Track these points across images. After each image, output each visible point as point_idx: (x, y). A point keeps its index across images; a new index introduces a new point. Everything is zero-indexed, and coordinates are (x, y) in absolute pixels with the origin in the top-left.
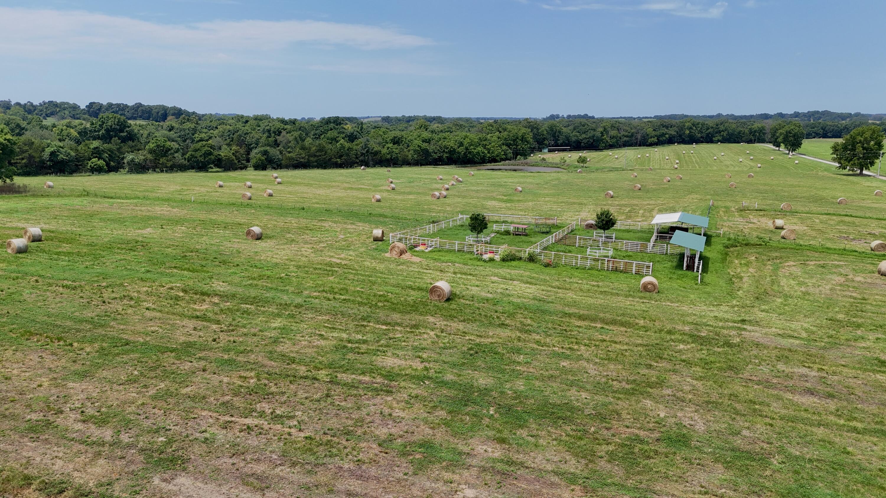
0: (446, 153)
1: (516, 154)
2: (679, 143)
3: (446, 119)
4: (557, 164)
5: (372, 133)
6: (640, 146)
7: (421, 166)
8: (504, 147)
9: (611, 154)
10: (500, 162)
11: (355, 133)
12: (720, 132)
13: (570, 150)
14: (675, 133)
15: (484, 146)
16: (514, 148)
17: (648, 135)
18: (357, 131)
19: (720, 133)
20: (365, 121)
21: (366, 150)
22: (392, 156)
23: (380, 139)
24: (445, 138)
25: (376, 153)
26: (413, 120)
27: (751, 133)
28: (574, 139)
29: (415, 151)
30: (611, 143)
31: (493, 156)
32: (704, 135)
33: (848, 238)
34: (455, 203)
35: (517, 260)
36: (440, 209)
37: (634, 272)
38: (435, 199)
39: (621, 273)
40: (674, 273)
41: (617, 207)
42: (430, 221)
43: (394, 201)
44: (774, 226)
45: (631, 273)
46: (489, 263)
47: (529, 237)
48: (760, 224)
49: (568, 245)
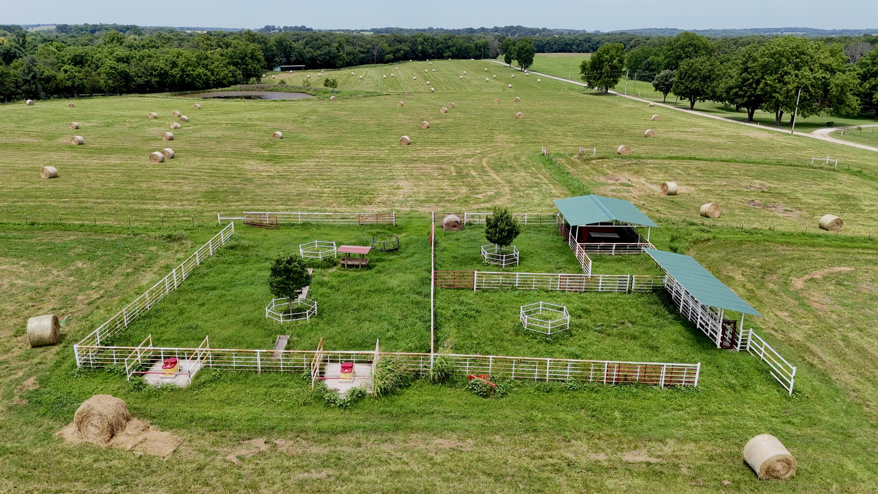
0: (155, 76)
1: (248, 76)
2: (414, 59)
3: (143, 29)
4: (300, 88)
5: (40, 50)
6: (377, 63)
7: (121, 94)
8: (232, 68)
9: (353, 73)
10: (229, 86)
11: (13, 50)
12: (449, 47)
13: (306, 69)
14: (409, 49)
15: (206, 67)
16: (244, 69)
17: (384, 51)
18: (16, 48)
19: (449, 48)
20: (30, 30)
21: (31, 75)
22: (74, 83)
23: (52, 59)
24: (149, 56)
25: (48, 79)
26: (100, 30)
27: (476, 49)
28: (308, 56)
29: (108, 74)
30: (348, 60)
31: (218, 79)
32: (435, 51)
33: (759, 205)
34: (193, 170)
35: (413, 384)
36: (171, 188)
37: (663, 383)
38: (156, 163)
39: (637, 388)
40: (717, 367)
41: (434, 165)
42: (162, 236)
43: (84, 174)
44: (665, 191)
45: (655, 385)
46: (357, 411)
47: (377, 273)
48: (638, 186)
49: (457, 289)
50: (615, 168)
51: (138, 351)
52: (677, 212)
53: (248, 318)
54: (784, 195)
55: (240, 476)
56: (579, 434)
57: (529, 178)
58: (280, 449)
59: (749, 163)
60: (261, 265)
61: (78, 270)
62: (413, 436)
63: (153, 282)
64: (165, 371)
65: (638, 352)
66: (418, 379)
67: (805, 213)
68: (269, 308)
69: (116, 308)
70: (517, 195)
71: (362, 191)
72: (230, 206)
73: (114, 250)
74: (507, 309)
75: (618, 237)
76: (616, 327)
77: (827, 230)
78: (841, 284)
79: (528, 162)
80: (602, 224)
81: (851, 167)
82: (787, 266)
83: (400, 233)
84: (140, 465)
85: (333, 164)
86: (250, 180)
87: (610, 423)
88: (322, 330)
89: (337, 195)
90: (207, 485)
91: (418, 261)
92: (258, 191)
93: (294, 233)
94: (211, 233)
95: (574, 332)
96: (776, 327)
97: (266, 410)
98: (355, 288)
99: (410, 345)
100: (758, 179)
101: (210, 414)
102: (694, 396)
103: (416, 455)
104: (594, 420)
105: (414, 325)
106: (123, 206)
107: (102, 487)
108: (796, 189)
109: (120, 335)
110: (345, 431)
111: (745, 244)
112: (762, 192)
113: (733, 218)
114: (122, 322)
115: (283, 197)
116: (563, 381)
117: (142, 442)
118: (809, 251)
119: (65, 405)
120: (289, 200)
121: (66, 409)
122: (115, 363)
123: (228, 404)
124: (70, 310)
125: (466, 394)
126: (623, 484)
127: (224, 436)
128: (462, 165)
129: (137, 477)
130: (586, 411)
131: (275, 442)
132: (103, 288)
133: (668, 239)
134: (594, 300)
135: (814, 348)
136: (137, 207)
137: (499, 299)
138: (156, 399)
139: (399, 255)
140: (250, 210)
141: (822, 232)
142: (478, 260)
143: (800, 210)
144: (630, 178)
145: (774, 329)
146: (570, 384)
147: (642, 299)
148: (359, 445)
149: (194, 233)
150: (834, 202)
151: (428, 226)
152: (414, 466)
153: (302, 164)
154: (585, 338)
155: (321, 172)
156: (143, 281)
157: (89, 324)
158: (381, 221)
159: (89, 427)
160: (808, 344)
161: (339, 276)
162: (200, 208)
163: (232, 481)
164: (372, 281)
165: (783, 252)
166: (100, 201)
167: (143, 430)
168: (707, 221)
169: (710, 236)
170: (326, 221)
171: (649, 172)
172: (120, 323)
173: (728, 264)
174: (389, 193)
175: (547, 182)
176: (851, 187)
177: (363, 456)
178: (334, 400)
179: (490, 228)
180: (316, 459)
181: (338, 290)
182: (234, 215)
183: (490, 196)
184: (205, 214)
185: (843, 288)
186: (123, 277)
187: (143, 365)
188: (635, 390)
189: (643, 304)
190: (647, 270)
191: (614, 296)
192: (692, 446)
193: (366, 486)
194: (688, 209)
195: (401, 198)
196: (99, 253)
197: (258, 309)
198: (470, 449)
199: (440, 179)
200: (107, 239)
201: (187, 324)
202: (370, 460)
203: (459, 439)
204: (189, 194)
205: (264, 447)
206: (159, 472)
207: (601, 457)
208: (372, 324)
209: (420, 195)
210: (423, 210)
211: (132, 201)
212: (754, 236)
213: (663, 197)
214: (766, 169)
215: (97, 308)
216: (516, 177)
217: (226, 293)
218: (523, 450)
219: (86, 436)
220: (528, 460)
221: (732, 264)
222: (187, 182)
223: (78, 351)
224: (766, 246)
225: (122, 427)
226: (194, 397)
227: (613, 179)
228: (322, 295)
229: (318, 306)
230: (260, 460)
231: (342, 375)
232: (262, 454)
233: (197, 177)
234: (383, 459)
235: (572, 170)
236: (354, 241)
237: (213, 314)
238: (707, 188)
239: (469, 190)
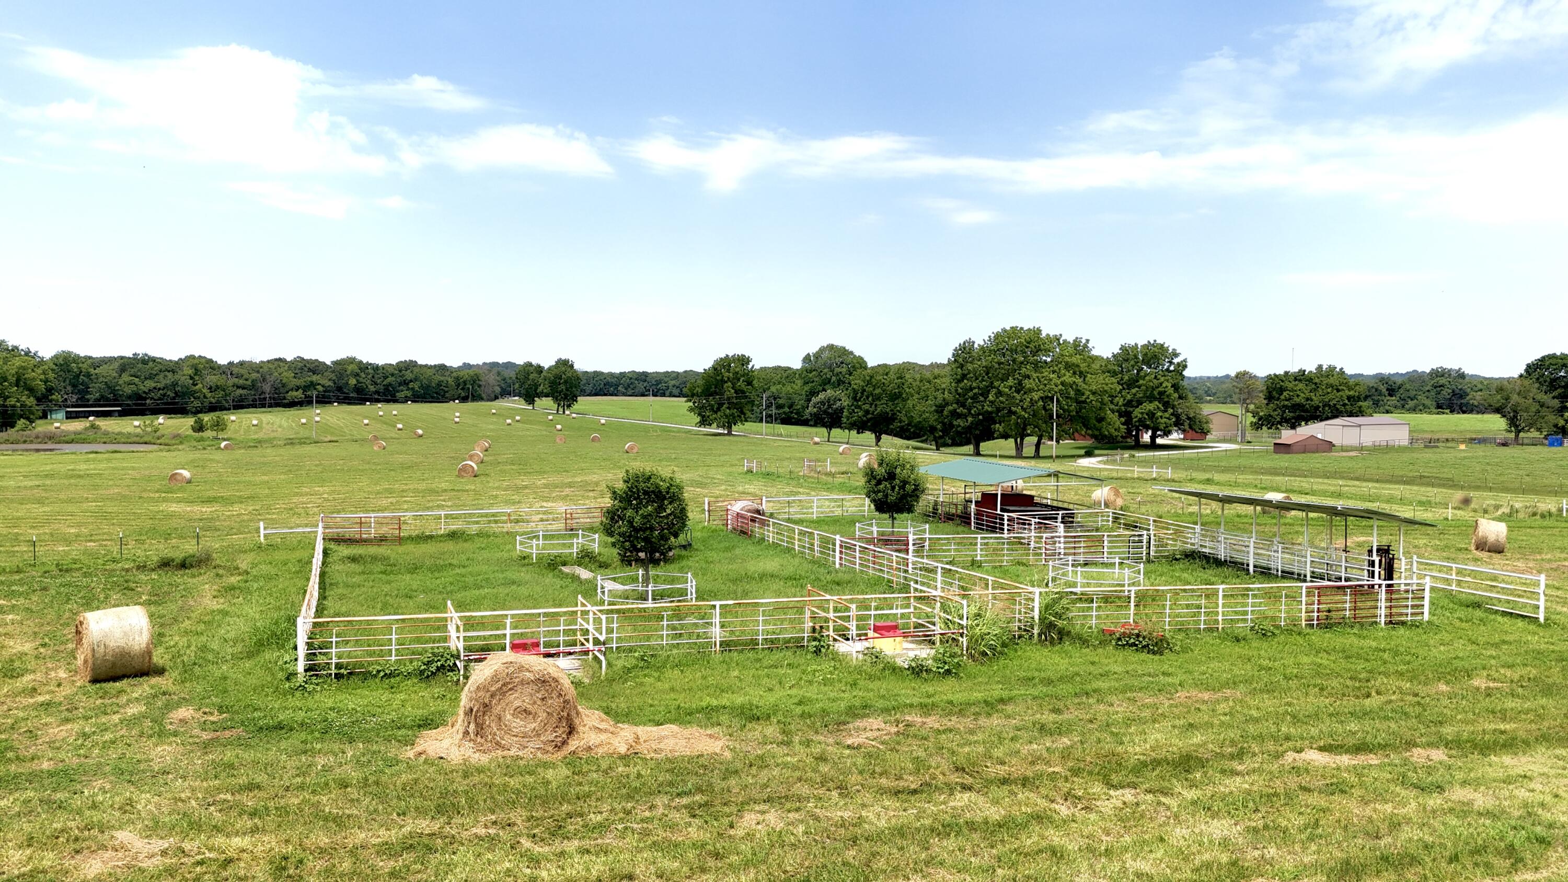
2: (340, 402)
4: (138, 436)
6: (270, 406)
12: (406, 383)
13: (121, 414)
14: (331, 383)
19: (408, 384)
28: (128, 390)
30: (213, 400)
32: (381, 388)
37: (1383, 619)
45: (1372, 623)
117: (635, 742)
122: (393, 658)
159: (508, 718)
170: (496, 527)
205: (892, 728)
219: (499, 745)
225: (579, 716)
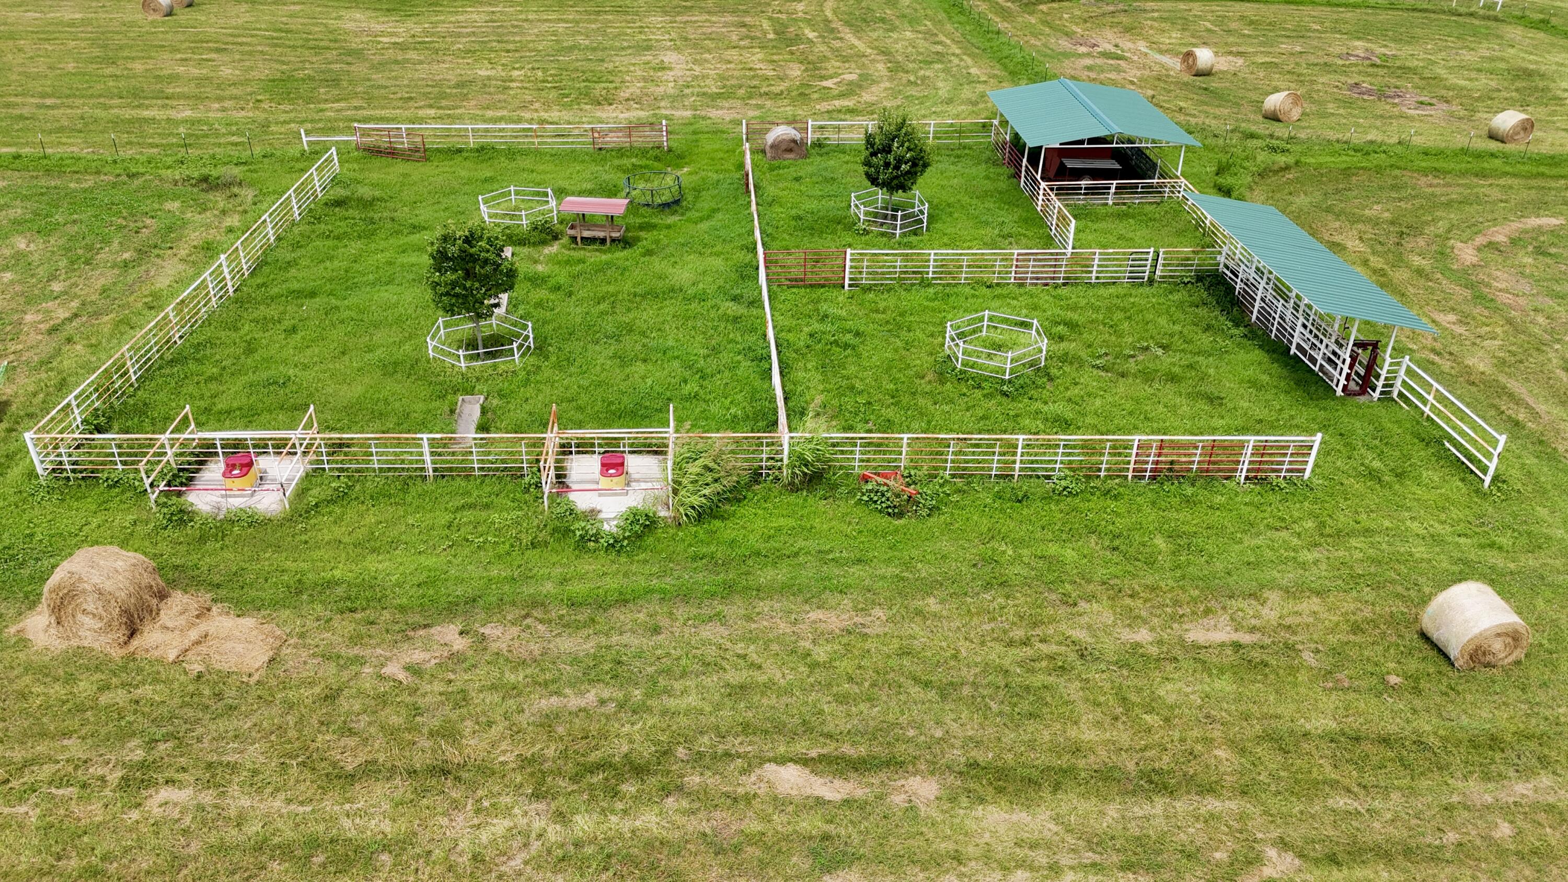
33: (1369, 92)
34: (236, 32)
35: (750, 495)
36: (196, 72)
37: (1244, 474)
38: (158, 17)
39: (1193, 485)
40: (1341, 434)
41: (729, 18)
42: (189, 178)
43: (11, 43)
44: (1189, 67)
45: (1227, 478)
46: (642, 556)
47: (644, 255)
48: (1136, 58)
49: (811, 286)
50: (1085, 21)
51: (166, 442)
52: (1217, 111)
53: (392, 360)
54: (1414, 71)
55: (417, 711)
56: (1091, 586)
57: (921, 44)
58: (494, 647)
59: (1338, 5)
60: (403, 240)
61: (19, 256)
62: (763, 606)
63: (181, 282)
64: (229, 483)
65: (1185, 408)
66: (758, 483)
67: (1455, 108)
68: (433, 339)
69: (109, 341)
70: (904, 81)
71: (588, 75)
72: (322, 110)
73: (91, 212)
74: (915, 326)
75: (1117, 166)
76: (1133, 356)
77: (1503, 142)
78: (1545, 254)
79: (916, 10)
80: (1092, 141)
81: (1527, 13)
82: (1441, 219)
83: (679, 167)
84: (201, 694)
85: (523, 17)
86: (358, 54)
87: (1150, 562)
88: (550, 382)
89: (539, 85)
90: (351, 732)
91: (724, 227)
92: (378, 78)
93: (463, 170)
94: (291, 170)
95: (1054, 372)
96: (1438, 346)
97: (455, 561)
98: (605, 289)
99: (733, 411)
100: (1359, 39)
101: (337, 573)
102: (1307, 497)
103: (775, 647)
104: (1116, 557)
105: (734, 367)
106: (99, 113)
107: (123, 747)
108: (1433, 58)
109: (125, 403)
110: (623, 601)
111: (1356, 175)
112: (1373, 65)
113: (1328, 121)
114: (125, 373)
115: (429, 90)
116: (1048, 477)
117: (198, 643)
118: (1478, 186)
119: (22, 565)
120: (443, 96)
121: (25, 572)
122: (120, 467)
123: (373, 550)
124: (12, 347)
125: (859, 511)
126: (1194, 693)
127: (372, 623)
128: (784, 16)
129: (198, 721)
130: (1100, 537)
131: (482, 630)
132: (76, 296)
133: (1211, 169)
134: (1083, 302)
135: (1514, 385)
136: (128, 113)
137: (897, 307)
138: (218, 545)
139: (683, 214)
140: (366, 120)
141: (1494, 146)
142: (846, 223)
143: (1447, 102)
144: (1118, 40)
145: (1433, 350)
146: (1064, 483)
147: (1176, 297)
148: (656, 630)
149: (255, 171)
150: (1506, 84)
151: (734, 149)
152: (773, 672)
153: (461, 18)
154: (1076, 384)
155: (499, 35)
156: (160, 279)
157: (53, 378)
158: (638, 140)
159: (80, 616)
160: (1503, 379)
161: (568, 262)
162: (261, 116)
163: (401, 720)
164: (637, 274)
165: (1430, 190)
166: (49, 102)
167: (198, 617)
168: (1280, 130)
169: (1290, 159)
170: (524, 142)
171: (1151, 27)
172: (122, 376)
173: (1330, 217)
174: (645, 80)
175: (958, 51)
176: (1531, 53)
177: (668, 654)
178: (595, 535)
179: (874, 154)
180: (571, 665)
181: (570, 294)
182: (333, 130)
183: (850, 83)
184: (273, 128)
185: (1549, 260)
186: (116, 271)
187: (180, 470)
188: (1189, 491)
189: (1180, 305)
190: (1180, 233)
191: (1121, 291)
192: (1315, 603)
193: (683, 721)
194: (1237, 104)
195: (670, 89)
196: (59, 218)
197: (410, 338)
198: (880, 631)
199: (744, 48)
200: (72, 185)
201: (264, 375)
202: (683, 662)
203: (856, 609)
204: (234, 84)
205: (460, 644)
206: (243, 709)
207: (1143, 635)
208: (650, 367)
209: (708, 82)
210: (720, 114)
211: (117, 101)
212: (1370, 158)
213: (1186, 79)
214: (1371, 18)
215: (69, 340)
216: (896, 41)
217: (339, 303)
218: (987, 627)
219: (76, 635)
220: (999, 648)
221: (1338, 216)
222: (226, 58)
223: (35, 445)
224: (1396, 177)
225: (153, 614)
226: (298, 538)
227: (1086, 44)
228: (539, 305)
229: (533, 330)
230: (454, 671)
231: (605, 482)
232: (456, 658)
233: (247, 48)
234: (709, 659)
235: (1002, 25)
236: (589, 186)
237: (317, 351)
238: (1267, 59)
239: (806, 70)
